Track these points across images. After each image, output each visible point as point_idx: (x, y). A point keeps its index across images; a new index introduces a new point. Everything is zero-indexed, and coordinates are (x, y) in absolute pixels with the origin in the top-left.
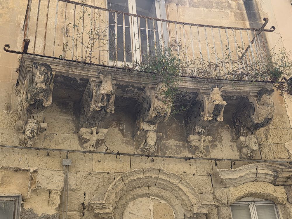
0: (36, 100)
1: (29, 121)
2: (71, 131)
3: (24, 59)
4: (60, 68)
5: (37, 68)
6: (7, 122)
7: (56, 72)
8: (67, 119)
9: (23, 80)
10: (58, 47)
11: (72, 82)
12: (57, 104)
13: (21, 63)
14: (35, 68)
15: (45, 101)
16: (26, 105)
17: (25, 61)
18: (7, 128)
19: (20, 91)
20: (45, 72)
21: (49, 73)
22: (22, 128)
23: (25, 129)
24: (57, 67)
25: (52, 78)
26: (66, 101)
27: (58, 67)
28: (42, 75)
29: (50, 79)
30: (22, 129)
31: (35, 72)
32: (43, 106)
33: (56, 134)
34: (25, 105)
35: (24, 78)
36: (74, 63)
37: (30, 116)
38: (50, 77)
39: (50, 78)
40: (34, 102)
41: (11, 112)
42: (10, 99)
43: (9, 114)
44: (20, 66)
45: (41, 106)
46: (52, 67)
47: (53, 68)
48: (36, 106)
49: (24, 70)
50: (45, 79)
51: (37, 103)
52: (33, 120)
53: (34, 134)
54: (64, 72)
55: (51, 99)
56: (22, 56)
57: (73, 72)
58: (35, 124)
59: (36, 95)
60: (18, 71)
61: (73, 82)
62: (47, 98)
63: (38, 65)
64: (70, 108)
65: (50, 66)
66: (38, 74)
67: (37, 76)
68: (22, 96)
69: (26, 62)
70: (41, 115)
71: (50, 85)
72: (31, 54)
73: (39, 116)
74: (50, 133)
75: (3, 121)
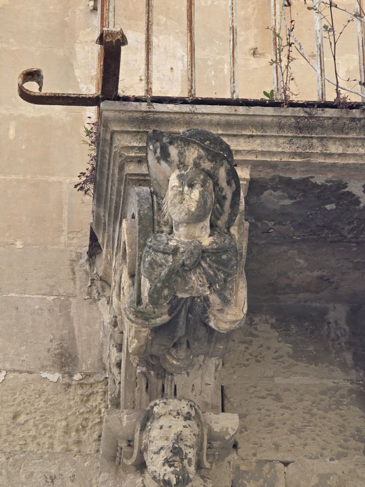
0: (175, 306)
1: (156, 409)
2: (353, 443)
3: (106, 126)
4: (269, 145)
5: (165, 155)
6: (64, 423)
7: (254, 165)
8: (329, 389)
9: (115, 223)
10: (252, 60)
11: (328, 207)
12: (273, 321)
13: (98, 147)
14: (158, 159)
15: (219, 307)
16: (137, 332)
17: (113, 133)
18: (68, 450)
19: (105, 281)
20: (203, 170)
21: (222, 173)
22: (130, 443)
23: (146, 449)
24: (256, 145)
25: (236, 194)
26: (314, 305)
27: (258, 141)
28: (191, 186)
29: (228, 203)
30: (128, 449)
31: (161, 177)
32: (211, 331)
33: (286, 464)
34: (132, 333)
35: (118, 214)
36: (330, 112)
37: (160, 387)
38: (228, 192)
39: (229, 196)
40: (170, 315)
41: (77, 377)
42: (69, 319)
43: (69, 385)
44: (97, 161)
45: (202, 332)
46: (233, 145)
47: (237, 152)
48: (181, 332)
49: (113, 175)
50: (205, 202)
51: (182, 321)
52: (174, 404)
53: (184, 467)
54: (288, 164)
55: (242, 294)
56: (100, 114)
57: (331, 155)
58: (186, 419)
59: (176, 281)
60: (91, 186)
61: (333, 206)
62: (224, 288)
63: (171, 143)
64: (333, 335)
65: (225, 139)
66: (174, 181)
67: (170, 193)
68: (115, 299)
69: (117, 137)
70: (210, 379)
71: (234, 230)
72: (137, 100)
73: (198, 382)
74: (254, 459)
75: (48, 422)
